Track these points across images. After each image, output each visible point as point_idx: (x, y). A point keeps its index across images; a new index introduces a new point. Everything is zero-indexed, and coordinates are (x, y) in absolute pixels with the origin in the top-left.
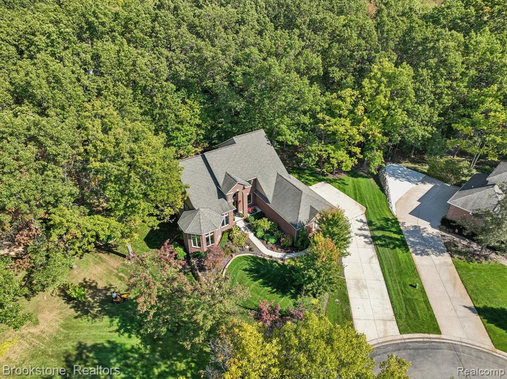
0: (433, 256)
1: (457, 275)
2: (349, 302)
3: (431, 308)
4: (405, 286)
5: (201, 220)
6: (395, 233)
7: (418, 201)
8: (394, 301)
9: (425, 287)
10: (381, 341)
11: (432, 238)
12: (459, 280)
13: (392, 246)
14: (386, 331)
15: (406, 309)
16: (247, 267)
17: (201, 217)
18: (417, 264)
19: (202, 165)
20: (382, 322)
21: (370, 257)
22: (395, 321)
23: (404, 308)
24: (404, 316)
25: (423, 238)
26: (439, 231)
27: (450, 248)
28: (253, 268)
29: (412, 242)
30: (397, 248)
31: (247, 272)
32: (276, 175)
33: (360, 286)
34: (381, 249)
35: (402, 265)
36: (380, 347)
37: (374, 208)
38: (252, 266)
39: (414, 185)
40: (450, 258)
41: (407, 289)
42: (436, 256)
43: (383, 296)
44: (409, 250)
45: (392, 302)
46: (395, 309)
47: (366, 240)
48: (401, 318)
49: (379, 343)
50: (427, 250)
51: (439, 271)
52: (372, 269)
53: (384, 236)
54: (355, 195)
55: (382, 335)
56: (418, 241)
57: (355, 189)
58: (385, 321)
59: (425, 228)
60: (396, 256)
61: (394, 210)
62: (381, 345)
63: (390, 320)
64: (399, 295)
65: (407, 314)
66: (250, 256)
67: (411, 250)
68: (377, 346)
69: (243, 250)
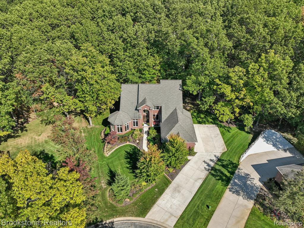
0: (241, 198)
1: (246, 218)
2: (162, 194)
3: (207, 225)
4: (203, 204)
5: (117, 117)
6: (229, 172)
7: (267, 160)
8: (188, 208)
9: (215, 212)
10: (159, 224)
11: (252, 187)
12: (244, 221)
13: (218, 178)
14: (167, 220)
15: (191, 217)
16: (129, 151)
17: (118, 116)
18: (225, 196)
19: (136, 90)
20: (169, 215)
21: (199, 178)
22: (178, 219)
23: (190, 215)
24: (185, 219)
25: (245, 184)
26: (262, 185)
27: (259, 199)
28: (131, 152)
29: (235, 183)
30: (220, 181)
31: (126, 153)
32: (174, 109)
33: (177, 190)
34: (210, 176)
35: (213, 192)
36: (156, 226)
37: (232, 152)
38: (131, 151)
39: (275, 150)
40: (253, 205)
41: (202, 207)
42: (244, 199)
43: (184, 202)
44: (228, 185)
45: (186, 208)
46: (184, 213)
47: (207, 167)
48: (182, 219)
49: (157, 224)
50: (240, 192)
51: (236, 207)
52: (193, 185)
53: (219, 170)
54: (228, 140)
55: (162, 221)
56: (239, 184)
57: (232, 137)
58: (172, 215)
59: (253, 179)
60: (215, 185)
61: (243, 159)
62: (157, 225)
63: (175, 217)
64: (194, 207)
65: (188, 220)
66: (134, 146)
67: (229, 186)
68: (154, 225)
69: (134, 142)
